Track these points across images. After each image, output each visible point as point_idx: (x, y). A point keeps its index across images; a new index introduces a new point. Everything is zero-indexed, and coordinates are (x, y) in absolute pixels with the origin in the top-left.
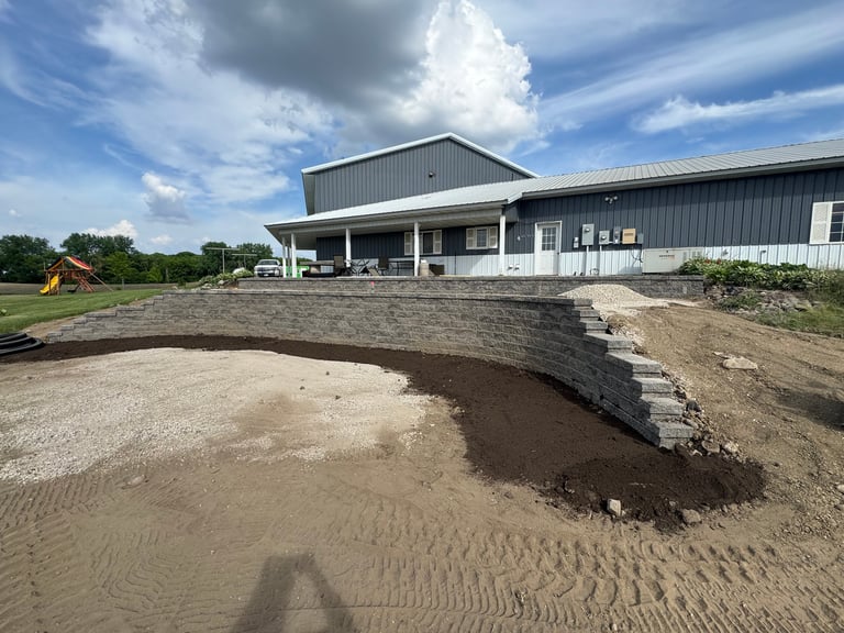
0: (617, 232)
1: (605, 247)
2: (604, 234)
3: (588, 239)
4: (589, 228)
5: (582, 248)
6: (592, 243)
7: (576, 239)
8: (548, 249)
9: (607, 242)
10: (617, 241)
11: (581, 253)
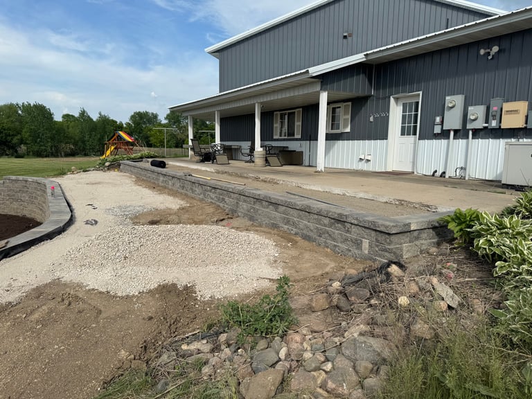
0: (494, 108)
1: (477, 133)
2: (477, 112)
3: (452, 120)
4: (455, 101)
5: (445, 134)
6: (458, 126)
7: (438, 119)
8: (409, 134)
9: (480, 124)
10: (494, 124)
11: (444, 142)
